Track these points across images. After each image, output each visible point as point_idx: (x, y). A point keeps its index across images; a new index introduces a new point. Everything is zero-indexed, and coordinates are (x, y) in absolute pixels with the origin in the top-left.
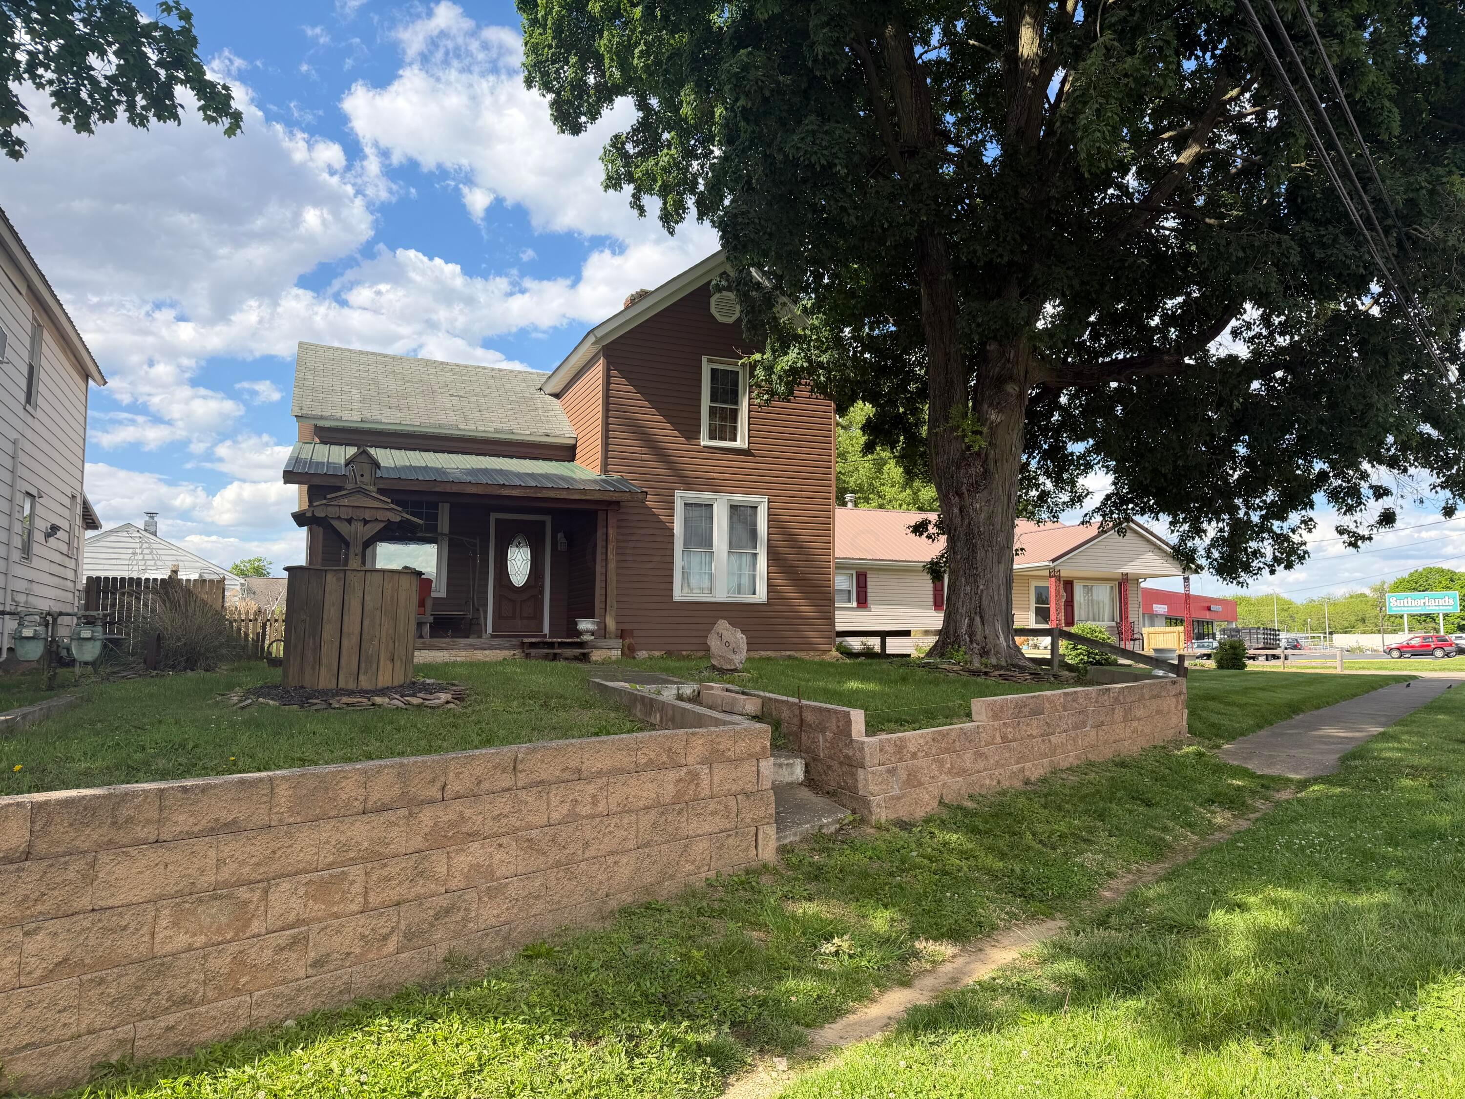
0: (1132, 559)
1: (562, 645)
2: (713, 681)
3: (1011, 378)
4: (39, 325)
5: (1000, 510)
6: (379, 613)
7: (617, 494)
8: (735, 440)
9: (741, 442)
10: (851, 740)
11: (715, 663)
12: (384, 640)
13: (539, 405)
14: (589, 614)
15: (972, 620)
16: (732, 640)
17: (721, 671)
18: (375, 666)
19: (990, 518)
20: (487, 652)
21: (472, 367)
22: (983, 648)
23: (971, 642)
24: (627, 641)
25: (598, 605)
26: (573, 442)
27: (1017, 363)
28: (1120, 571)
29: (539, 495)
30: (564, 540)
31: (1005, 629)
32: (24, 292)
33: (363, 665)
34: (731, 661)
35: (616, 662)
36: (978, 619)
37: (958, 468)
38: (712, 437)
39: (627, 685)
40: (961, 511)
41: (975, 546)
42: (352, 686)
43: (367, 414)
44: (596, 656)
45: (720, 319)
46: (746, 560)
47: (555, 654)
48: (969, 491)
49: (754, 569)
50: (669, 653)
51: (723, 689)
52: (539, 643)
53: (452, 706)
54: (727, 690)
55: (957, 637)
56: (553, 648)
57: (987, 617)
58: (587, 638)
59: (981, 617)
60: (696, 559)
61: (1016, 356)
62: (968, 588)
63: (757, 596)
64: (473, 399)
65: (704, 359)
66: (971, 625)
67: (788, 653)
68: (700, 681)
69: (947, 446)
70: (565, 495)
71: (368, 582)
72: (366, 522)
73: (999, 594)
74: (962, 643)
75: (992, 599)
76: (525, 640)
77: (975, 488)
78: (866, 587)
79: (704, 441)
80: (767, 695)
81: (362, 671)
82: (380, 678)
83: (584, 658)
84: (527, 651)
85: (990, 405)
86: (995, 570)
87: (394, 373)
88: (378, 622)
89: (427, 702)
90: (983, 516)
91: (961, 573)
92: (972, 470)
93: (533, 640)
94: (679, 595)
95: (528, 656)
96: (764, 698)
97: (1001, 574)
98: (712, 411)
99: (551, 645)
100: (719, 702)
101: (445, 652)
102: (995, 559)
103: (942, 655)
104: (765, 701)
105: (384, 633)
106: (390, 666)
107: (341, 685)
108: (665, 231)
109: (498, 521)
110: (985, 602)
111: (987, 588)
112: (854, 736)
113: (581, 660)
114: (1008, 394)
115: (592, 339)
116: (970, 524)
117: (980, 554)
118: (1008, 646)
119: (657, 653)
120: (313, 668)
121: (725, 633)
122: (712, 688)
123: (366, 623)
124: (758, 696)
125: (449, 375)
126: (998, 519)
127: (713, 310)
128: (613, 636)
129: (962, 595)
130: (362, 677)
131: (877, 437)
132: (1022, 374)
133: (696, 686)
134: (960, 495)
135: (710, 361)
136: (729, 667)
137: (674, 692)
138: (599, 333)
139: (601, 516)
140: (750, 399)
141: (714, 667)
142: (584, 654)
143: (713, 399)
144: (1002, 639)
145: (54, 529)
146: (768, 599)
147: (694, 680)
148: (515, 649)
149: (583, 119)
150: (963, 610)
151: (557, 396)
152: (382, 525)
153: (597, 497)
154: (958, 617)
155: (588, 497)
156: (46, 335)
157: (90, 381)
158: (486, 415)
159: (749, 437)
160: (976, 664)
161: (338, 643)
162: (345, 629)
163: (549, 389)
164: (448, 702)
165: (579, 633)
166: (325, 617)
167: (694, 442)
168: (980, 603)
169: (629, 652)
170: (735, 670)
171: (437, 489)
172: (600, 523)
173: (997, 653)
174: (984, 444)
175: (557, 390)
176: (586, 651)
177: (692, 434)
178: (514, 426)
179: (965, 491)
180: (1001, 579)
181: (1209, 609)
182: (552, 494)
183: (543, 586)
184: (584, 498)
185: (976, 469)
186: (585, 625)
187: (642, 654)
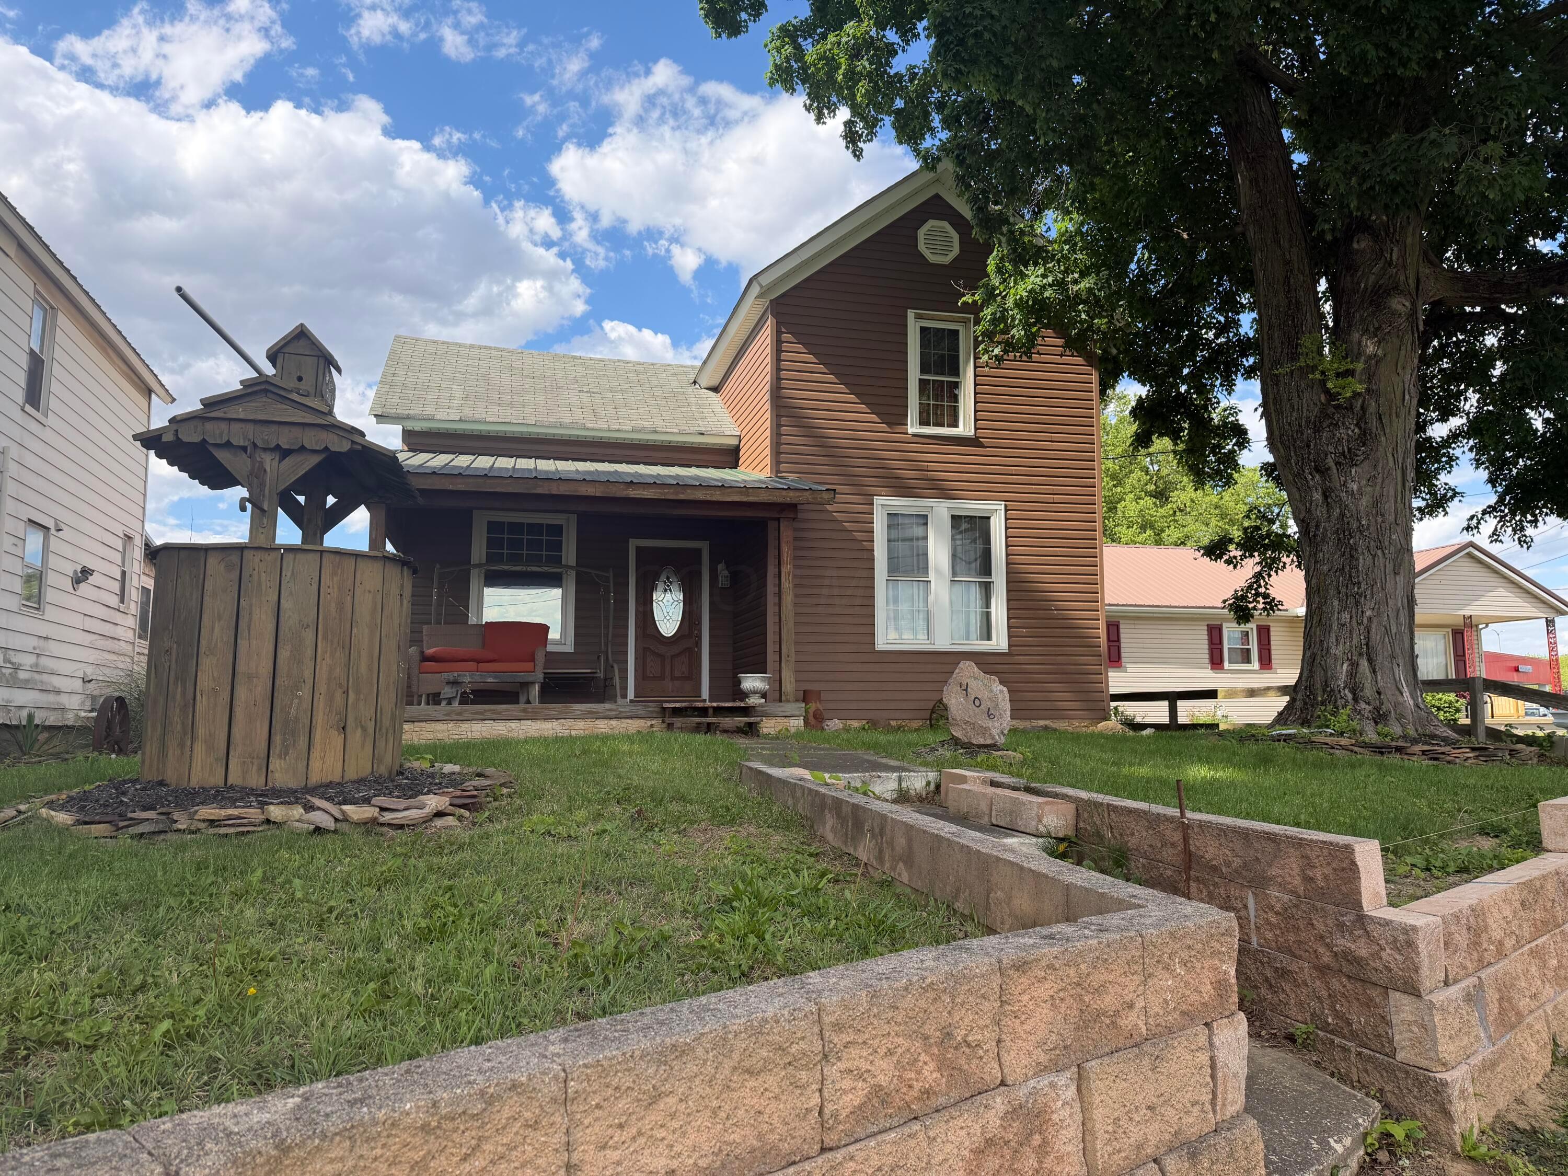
0: (1477, 598)
1: (718, 711)
2: (959, 766)
3: (1395, 289)
4: (52, 308)
5: (1392, 493)
6: (309, 635)
7: (791, 494)
8: (956, 425)
9: (965, 427)
10: (1361, 919)
11: (957, 733)
12: (322, 688)
13: (693, 400)
14: (759, 667)
15: (1354, 665)
16: (984, 695)
17: (971, 749)
18: (303, 741)
19: (1376, 503)
20: (614, 723)
21: (610, 361)
22: (1377, 709)
23: (1356, 700)
24: (813, 706)
25: (771, 657)
26: (735, 442)
27: (1405, 267)
28: (1462, 613)
29: (682, 497)
30: (726, 573)
31: (1411, 679)
32: (12, 254)
33: (277, 739)
34: (984, 731)
35: (798, 735)
36: (1364, 663)
37: (1317, 430)
38: (923, 422)
39: (805, 774)
40: (1326, 496)
41: (1354, 548)
42: (255, 780)
43: (468, 413)
44: (768, 727)
45: (932, 258)
46: (975, 593)
47: (709, 724)
48: (1338, 464)
49: (988, 605)
50: (873, 724)
51: (984, 782)
52: (686, 708)
53: (450, 821)
54: (993, 784)
55: (1331, 695)
56: (706, 716)
57: (1379, 659)
58: (754, 701)
59: (1370, 660)
60: (905, 589)
61: (1403, 256)
62: (1346, 616)
63: (994, 641)
64: (609, 395)
65: (911, 314)
66: (1353, 673)
67: (1042, 723)
68: (939, 765)
69: (1295, 400)
70: (717, 496)
71: (287, 573)
72: (285, 453)
73: (1398, 624)
74: (1340, 702)
75: (1387, 631)
76: (666, 705)
77: (1348, 459)
78: (1118, 640)
79: (913, 427)
80: (1084, 795)
81: (276, 749)
82: (315, 765)
83: (751, 730)
84: (668, 720)
85: (1366, 331)
86: (1389, 585)
87: (511, 368)
88: (309, 652)
89: (388, 817)
90: (1364, 502)
91: (1332, 592)
92: (1341, 433)
93: (677, 705)
94: (881, 643)
95: (670, 726)
96: (1076, 801)
97: (1400, 592)
98: (923, 384)
99: (703, 712)
100: (984, 807)
101: (555, 723)
102: (1390, 567)
103: (1305, 723)
104: (1081, 807)
105: (322, 673)
106: (338, 740)
107: (235, 778)
108: (849, 154)
109: (638, 549)
110: (1376, 636)
111: (1379, 614)
112: (1368, 907)
113: (746, 733)
114: (1394, 313)
115: (755, 290)
116: (1342, 515)
117: (1364, 561)
118: (1417, 706)
119: (855, 724)
120: (182, 745)
121: (973, 684)
122: (964, 779)
123: (284, 654)
124: (1065, 797)
125: (581, 369)
126: (1389, 506)
127: (922, 247)
128: (791, 697)
129: (1335, 627)
130: (276, 764)
131: (1152, 426)
132: (1412, 282)
133: (932, 776)
134: (1322, 470)
135: (918, 317)
136: (981, 741)
137: (894, 785)
138: (766, 280)
139: (772, 525)
140: (975, 367)
141: (956, 742)
142: (750, 725)
143: (924, 369)
144: (1406, 694)
145: (86, 573)
146: (1010, 646)
147: (925, 764)
148: (653, 718)
149: (744, 16)
150: (1337, 651)
151: (716, 389)
152: (314, 460)
153: (764, 497)
154: (1330, 661)
155: (751, 499)
156: (63, 320)
157: (153, 396)
158: (622, 412)
159: (976, 420)
160: (1371, 736)
161: (226, 695)
162: (241, 668)
163: (705, 381)
164: (439, 814)
165: (743, 695)
166: (203, 642)
167: (899, 429)
168: (1368, 638)
169: (815, 721)
170: (993, 747)
171: (539, 491)
172: (772, 534)
173: (1400, 717)
174: (1360, 388)
175: (715, 382)
176: (752, 720)
177: (897, 418)
178: (658, 424)
179: (1332, 464)
180: (1401, 602)
181: (1517, 669)
182: (700, 495)
183: (699, 636)
184: (744, 499)
185: (1348, 431)
186: (752, 682)
187: (834, 724)
